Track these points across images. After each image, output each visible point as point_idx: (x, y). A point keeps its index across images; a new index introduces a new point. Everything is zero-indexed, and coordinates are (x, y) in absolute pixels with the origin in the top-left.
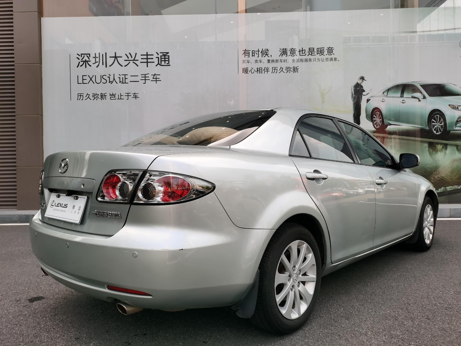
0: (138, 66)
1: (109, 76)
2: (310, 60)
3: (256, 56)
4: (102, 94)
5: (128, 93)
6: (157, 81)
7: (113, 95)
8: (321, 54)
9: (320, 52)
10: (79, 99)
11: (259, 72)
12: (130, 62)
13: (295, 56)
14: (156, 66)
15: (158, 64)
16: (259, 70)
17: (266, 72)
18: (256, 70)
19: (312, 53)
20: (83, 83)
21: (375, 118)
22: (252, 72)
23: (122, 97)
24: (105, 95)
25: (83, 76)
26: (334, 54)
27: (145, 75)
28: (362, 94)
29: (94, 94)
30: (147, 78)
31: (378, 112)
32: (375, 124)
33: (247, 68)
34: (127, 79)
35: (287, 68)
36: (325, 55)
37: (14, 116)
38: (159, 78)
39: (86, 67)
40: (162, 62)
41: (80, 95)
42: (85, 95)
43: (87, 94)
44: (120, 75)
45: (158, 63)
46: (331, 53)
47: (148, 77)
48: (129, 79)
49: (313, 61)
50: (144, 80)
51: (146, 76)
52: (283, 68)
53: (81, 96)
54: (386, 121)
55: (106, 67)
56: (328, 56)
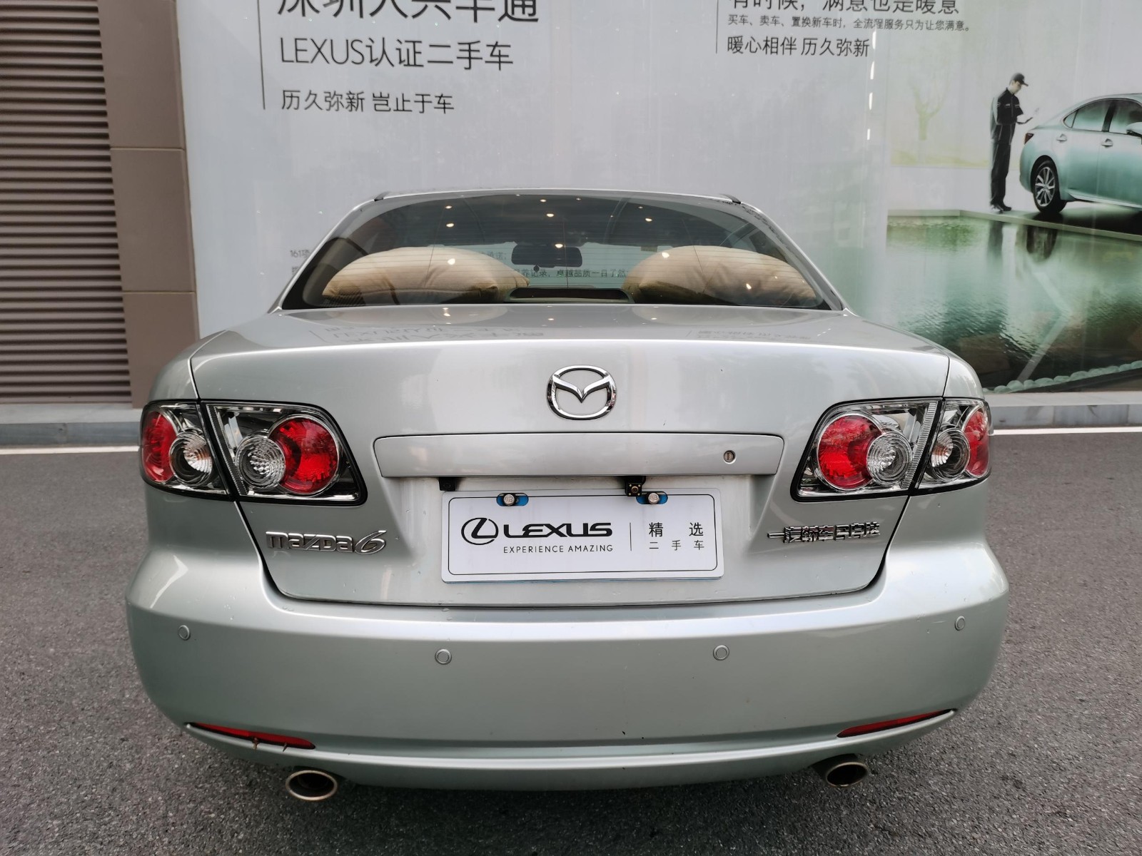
0: (449, 17)
1: (370, 43)
2: (899, 23)
3: (765, 4)
4: (350, 93)
5: (423, 95)
6: (502, 65)
7: (381, 99)
8: (925, 9)
9: (923, 5)
10: (287, 105)
11: (769, 50)
12: (426, 7)
13: (864, 10)
14: (500, 19)
15: (506, 14)
16: (769, 43)
17: (787, 52)
18: (763, 45)
19: (905, 4)
20: (297, 61)
21: (1039, 181)
22: (753, 49)
23: (407, 106)
24: (360, 96)
25: (296, 39)
26: (958, 12)
27: (469, 44)
28: (1015, 120)
29: (330, 93)
30: (473, 54)
31: (1048, 168)
32: (1039, 198)
33: (740, 39)
34: (420, 53)
35: (840, 42)
36: (937, 14)
37: (107, 147)
38: (507, 56)
39: (304, 14)
40: (516, 9)
41: (287, 94)
42: (303, 96)
43: (310, 94)
44: (401, 42)
45: (503, 12)
46: (952, 9)
47: (478, 51)
48: (426, 54)
49: (905, 26)
50: (467, 61)
51: (473, 47)
52: (830, 42)
53: (292, 97)
54: (1065, 191)
55: (361, 16)
56: (945, 18)
